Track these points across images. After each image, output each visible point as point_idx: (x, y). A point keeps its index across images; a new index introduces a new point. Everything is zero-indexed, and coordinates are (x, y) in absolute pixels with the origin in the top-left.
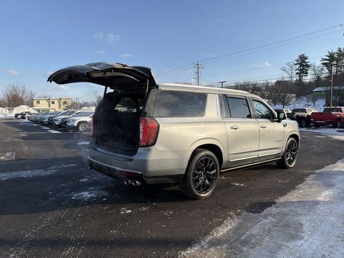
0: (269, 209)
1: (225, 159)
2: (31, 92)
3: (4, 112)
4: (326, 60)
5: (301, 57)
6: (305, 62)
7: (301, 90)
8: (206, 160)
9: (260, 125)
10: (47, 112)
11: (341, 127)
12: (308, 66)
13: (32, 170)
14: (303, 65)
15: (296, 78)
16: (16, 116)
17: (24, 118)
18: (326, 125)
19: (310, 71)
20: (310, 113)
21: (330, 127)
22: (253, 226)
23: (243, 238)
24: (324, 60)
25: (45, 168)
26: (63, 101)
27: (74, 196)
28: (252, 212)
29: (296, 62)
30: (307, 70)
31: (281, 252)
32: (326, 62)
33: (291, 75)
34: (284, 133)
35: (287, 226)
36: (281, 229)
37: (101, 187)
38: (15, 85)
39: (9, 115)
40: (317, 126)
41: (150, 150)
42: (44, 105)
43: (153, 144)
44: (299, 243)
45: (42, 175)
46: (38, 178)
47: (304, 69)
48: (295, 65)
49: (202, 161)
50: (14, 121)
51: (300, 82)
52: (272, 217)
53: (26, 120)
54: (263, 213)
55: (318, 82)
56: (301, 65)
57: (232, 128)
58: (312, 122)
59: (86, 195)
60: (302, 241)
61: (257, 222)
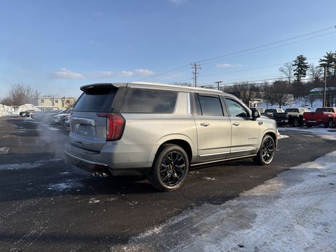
0: (231, 201)
1: (194, 154)
2: (36, 91)
3: (10, 110)
4: (324, 61)
5: (299, 58)
6: (303, 63)
7: (299, 90)
8: (175, 155)
9: (233, 122)
10: (49, 110)
11: (332, 127)
12: (306, 67)
13: (20, 163)
14: (301, 65)
15: (294, 78)
16: (21, 114)
17: (28, 116)
18: (317, 125)
19: (308, 72)
20: (302, 113)
21: (322, 127)
22: (209, 215)
23: (195, 226)
24: (322, 61)
25: (32, 162)
26: (66, 100)
27: (51, 187)
28: (213, 204)
29: (294, 63)
30: (305, 71)
31: (226, 239)
32: (325, 62)
33: (289, 76)
34: (259, 130)
35: (241, 216)
36: (234, 219)
37: (78, 179)
38: (21, 85)
39: (14, 113)
40: (309, 126)
41: (116, 144)
42: (47, 104)
43: (119, 138)
44: (246, 231)
45: (28, 167)
46: (24, 171)
47: (302, 69)
48: (293, 65)
49: (170, 156)
50: (19, 118)
51: (298, 83)
52: (231, 208)
53: (30, 118)
54: (223, 205)
55: (317, 82)
56: (299, 66)
57: (201, 125)
58: (304, 122)
59: (63, 186)
60: (250, 230)
61: (214, 213)
